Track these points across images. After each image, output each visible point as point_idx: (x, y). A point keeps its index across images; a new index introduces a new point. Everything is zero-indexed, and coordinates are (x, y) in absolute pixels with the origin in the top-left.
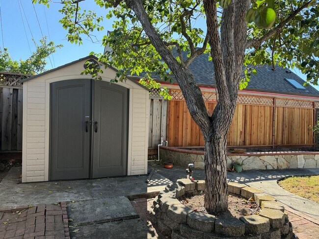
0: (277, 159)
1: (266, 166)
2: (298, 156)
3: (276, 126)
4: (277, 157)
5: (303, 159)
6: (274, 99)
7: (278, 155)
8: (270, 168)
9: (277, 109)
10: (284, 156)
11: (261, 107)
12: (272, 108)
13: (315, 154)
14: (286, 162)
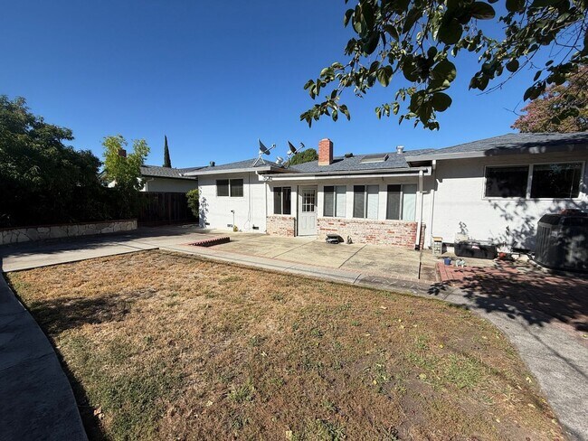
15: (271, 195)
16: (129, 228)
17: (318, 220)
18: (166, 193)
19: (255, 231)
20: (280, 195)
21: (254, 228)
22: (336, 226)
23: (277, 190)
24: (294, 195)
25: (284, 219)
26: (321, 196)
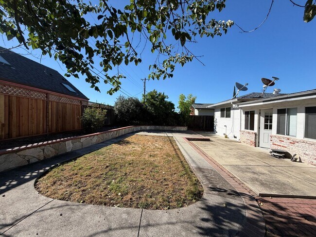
0: (43, 150)
1: (28, 161)
2: (66, 142)
3: (50, 117)
4: (43, 147)
5: (71, 144)
6: (47, 94)
7: (45, 145)
8: (33, 160)
9: (50, 103)
10: (51, 145)
11: (32, 99)
12: (45, 102)
13: (80, 138)
14: (54, 150)
15: (243, 116)
16: (182, 130)
17: (271, 137)
18: (203, 116)
19: (235, 139)
20: (248, 116)
21: (235, 137)
22: (286, 143)
23: (246, 113)
24: (256, 116)
25: (249, 133)
26: (275, 117)
